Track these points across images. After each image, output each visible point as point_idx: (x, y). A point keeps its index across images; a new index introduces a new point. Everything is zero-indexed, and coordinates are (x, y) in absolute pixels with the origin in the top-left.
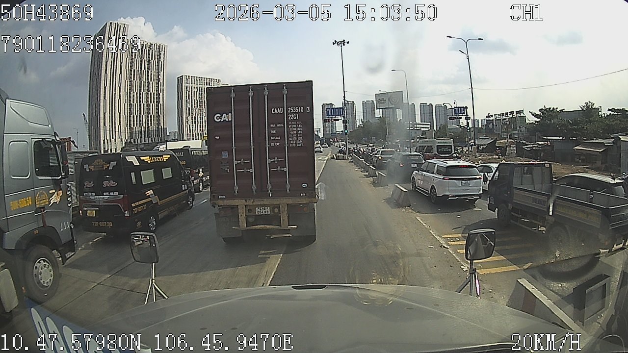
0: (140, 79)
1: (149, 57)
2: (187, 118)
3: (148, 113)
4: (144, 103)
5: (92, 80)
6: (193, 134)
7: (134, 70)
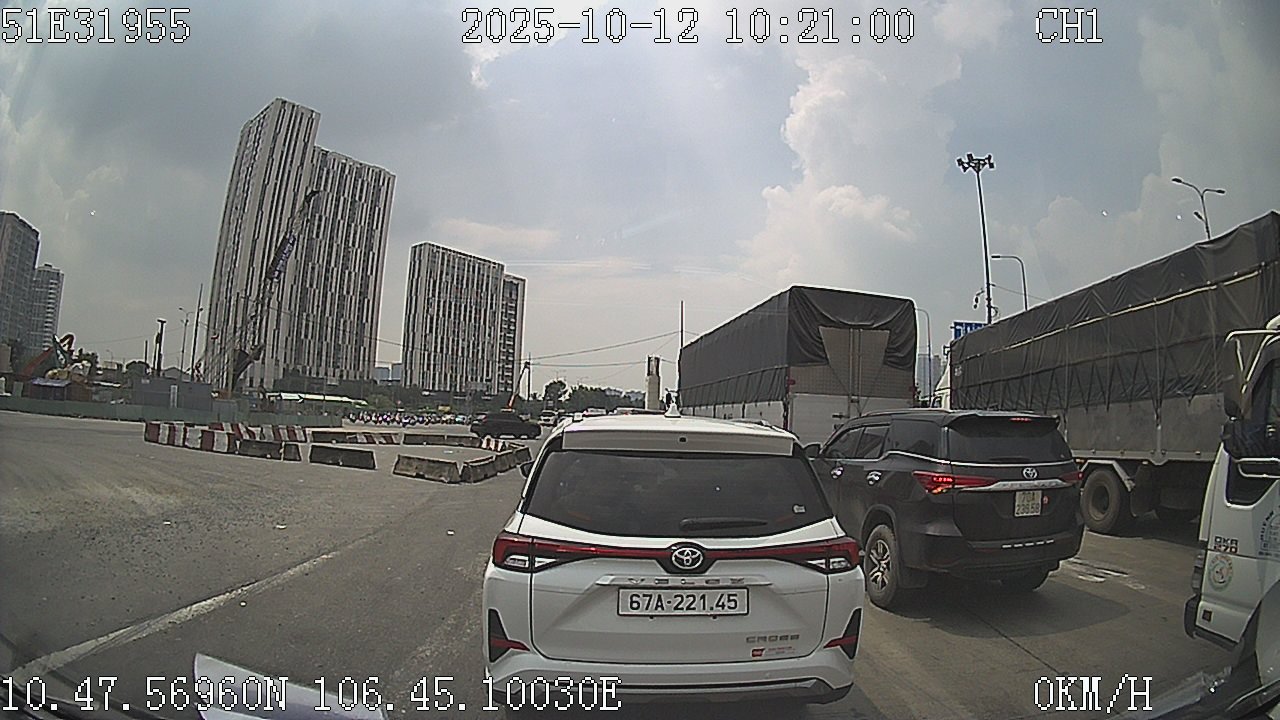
0: (331, 238)
1: (354, 195)
2: (426, 336)
3: (340, 315)
4: (333, 290)
5: (226, 220)
6: (434, 375)
7: (320, 217)
